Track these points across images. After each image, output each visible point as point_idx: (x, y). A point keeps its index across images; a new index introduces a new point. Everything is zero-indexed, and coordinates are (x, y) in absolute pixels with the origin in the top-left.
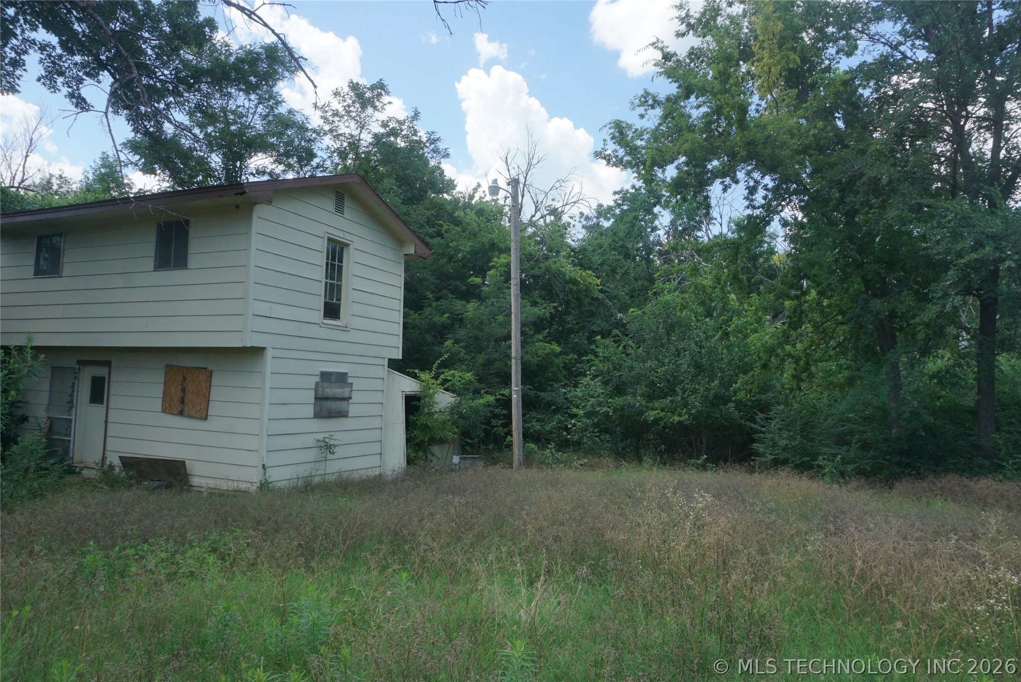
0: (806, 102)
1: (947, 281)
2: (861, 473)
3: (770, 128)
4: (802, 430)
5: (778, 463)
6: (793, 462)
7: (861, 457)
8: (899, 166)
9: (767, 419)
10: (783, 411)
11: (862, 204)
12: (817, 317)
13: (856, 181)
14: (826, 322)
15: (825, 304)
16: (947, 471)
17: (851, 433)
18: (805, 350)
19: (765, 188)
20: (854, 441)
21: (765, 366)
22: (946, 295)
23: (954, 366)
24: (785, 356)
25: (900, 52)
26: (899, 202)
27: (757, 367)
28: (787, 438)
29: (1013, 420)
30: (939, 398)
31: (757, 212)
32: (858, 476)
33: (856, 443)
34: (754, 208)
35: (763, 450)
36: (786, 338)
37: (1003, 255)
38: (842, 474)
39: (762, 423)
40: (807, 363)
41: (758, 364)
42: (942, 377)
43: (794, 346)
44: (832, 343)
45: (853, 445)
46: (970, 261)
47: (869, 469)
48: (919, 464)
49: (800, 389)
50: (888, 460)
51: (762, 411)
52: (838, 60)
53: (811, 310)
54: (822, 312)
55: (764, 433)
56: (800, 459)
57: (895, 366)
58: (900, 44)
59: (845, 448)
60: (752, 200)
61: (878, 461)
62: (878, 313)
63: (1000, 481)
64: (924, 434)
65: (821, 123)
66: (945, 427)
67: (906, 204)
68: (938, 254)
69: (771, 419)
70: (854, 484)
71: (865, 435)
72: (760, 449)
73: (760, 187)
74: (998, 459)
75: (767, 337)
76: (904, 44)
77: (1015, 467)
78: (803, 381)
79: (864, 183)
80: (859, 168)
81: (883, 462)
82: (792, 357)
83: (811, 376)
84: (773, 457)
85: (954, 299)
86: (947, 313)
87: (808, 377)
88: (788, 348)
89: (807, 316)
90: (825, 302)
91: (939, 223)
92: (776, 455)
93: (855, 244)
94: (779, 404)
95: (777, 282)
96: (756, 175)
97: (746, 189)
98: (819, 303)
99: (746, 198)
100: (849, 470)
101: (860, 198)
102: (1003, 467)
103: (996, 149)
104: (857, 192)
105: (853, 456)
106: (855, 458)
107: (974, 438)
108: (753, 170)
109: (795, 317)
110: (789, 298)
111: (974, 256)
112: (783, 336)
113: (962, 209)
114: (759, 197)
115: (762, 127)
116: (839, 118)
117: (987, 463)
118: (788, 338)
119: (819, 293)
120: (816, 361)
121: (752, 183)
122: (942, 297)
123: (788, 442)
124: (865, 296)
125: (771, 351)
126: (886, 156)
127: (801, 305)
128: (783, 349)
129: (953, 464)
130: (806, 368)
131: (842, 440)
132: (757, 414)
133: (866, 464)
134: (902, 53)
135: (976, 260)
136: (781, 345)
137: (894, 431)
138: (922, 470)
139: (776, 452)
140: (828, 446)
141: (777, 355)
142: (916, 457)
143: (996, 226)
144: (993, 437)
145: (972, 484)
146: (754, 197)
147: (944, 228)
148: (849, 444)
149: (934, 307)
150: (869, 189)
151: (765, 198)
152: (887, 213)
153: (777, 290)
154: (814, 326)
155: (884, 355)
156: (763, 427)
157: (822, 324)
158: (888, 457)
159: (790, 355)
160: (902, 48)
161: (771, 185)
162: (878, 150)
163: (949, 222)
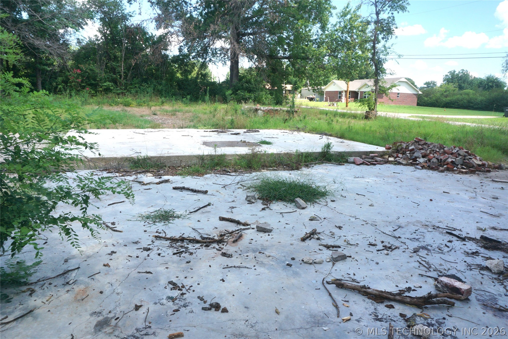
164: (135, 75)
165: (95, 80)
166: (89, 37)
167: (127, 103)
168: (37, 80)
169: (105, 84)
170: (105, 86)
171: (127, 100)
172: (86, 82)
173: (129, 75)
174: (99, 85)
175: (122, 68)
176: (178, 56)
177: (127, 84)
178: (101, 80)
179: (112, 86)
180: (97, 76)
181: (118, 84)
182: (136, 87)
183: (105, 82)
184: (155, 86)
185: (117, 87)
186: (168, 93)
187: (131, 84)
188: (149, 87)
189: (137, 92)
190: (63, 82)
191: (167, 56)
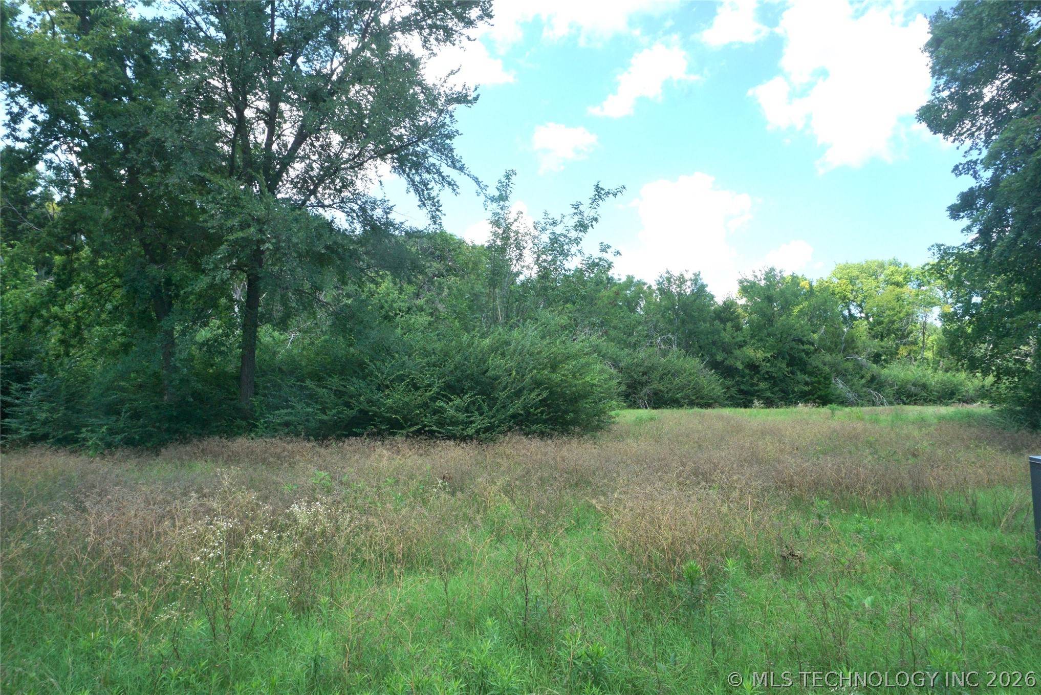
0: (87, 34)
1: (218, 254)
2: (129, 442)
3: (38, 48)
4: (68, 401)
5: (35, 439)
6: (54, 437)
7: (130, 425)
8: (184, 134)
9: (23, 389)
10: (45, 380)
11: (143, 163)
12: (90, 277)
13: (139, 138)
14: (102, 283)
15: (100, 263)
16: (210, 434)
17: (122, 402)
18: (76, 312)
19: (34, 119)
20: (124, 410)
21: (23, 328)
22: (216, 267)
23: (221, 335)
24: (51, 317)
25: (195, 21)
26: (180, 171)
27: (12, 329)
28: (48, 411)
29: (269, 385)
30: (212, 366)
31: (20, 146)
32: (125, 446)
33: (126, 412)
34: (17, 139)
35: (16, 425)
36: (51, 297)
37: (264, 237)
38: (109, 445)
39: (18, 395)
40: (78, 327)
41: (14, 325)
42: (212, 347)
43: (62, 307)
44: (109, 306)
45: (123, 414)
46: (237, 239)
47: (137, 437)
48: (186, 429)
49: (67, 355)
50: (159, 428)
51: (19, 381)
52: (134, 4)
53: (84, 268)
54: (96, 272)
55: (17, 405)
56: (63, 433)
57: (169, 333)
58: (197, 13)
59: (114, 418)
60: (14, 130)
61: (147, 429)
62: (154, 279)
63: (252, 439)
64: (192, 400)
65: (102, 64)
66: (211, 393)
67: (186, 173)
68: (213, 228)
69: (30, 389)
70: (119, 454)
71: (135, 404)
72: (13, 425)
73: (27, 117)
74: (254, 419)
75: (29, 294)
76: (200, 16)
77: (265, 425)
78: (73, 346)
79: (148, 143)
80: (144, 126)
81: (152, 429)
82: (60, 319)
83: (82, 341)
84: (29, 433)
85: (223, 272)
86: (216, 284)
87: (78, 343)
88: (55, 309)
89: (78, 275)
90: (101, 262)
91: (214, 198)
92: (34, 430)
93: (136, 204)
94: (41, 372)
95: (44, 233)
96: (23, 101)
97: (7, 114)
98: (93, 262)
99: (7, 125)
100: (116, 440)
101: (143, 157)
102: (256, 426)
103: (269, 143)
104: (140, 151)
105: (122, 426)
106: (124, 427)
107: (235, 401)
108: (19, 93)
109: (64, 274)
110: (58, 252)
111: (240, 234)
112: (48, 295)
113: (234, 189)
114: (25, 127)
115: (27, 43)
116: (130, 67)
117: (244, 423)
118: (55, 297)
119: (93, 251)
120: (88, 326)
121: (16, 109)
122: (213, 269)
123: (48, 414)
124: (142, 260)
125: (33, 311)
126: (172, 121)
127: (71, 261)
128: (48, 310)
129: (217, 427)
130: (78, 332)
131: (112, 410)
132: (11, 385)
133: (135, 433)
134: (197, 24)
135: (242, 238)
136: (45, 305)
137: (166, 397)
138: (188, 435)
139: (34, 427)
140: (96, 417)
141: (40, 317)
142: (185, 422)
143: (260, 211)
144: (251, 401)
145: (230, 443)
146: (17, 126)
147: (218, 204)
148: (119, 414)
149: (206, 278)
150: (153, 150)
151: (32, 131)
152: (168, 179)
153: (42, 241)
154: (87, 287)
155: (159, 320)
156: (18, 399)
157: (97, 285)
158: (158, 424)
159: (56, 317)
160: (198, 19)
161: (41, 117)
162: (165, 113)
163: (223, 199)
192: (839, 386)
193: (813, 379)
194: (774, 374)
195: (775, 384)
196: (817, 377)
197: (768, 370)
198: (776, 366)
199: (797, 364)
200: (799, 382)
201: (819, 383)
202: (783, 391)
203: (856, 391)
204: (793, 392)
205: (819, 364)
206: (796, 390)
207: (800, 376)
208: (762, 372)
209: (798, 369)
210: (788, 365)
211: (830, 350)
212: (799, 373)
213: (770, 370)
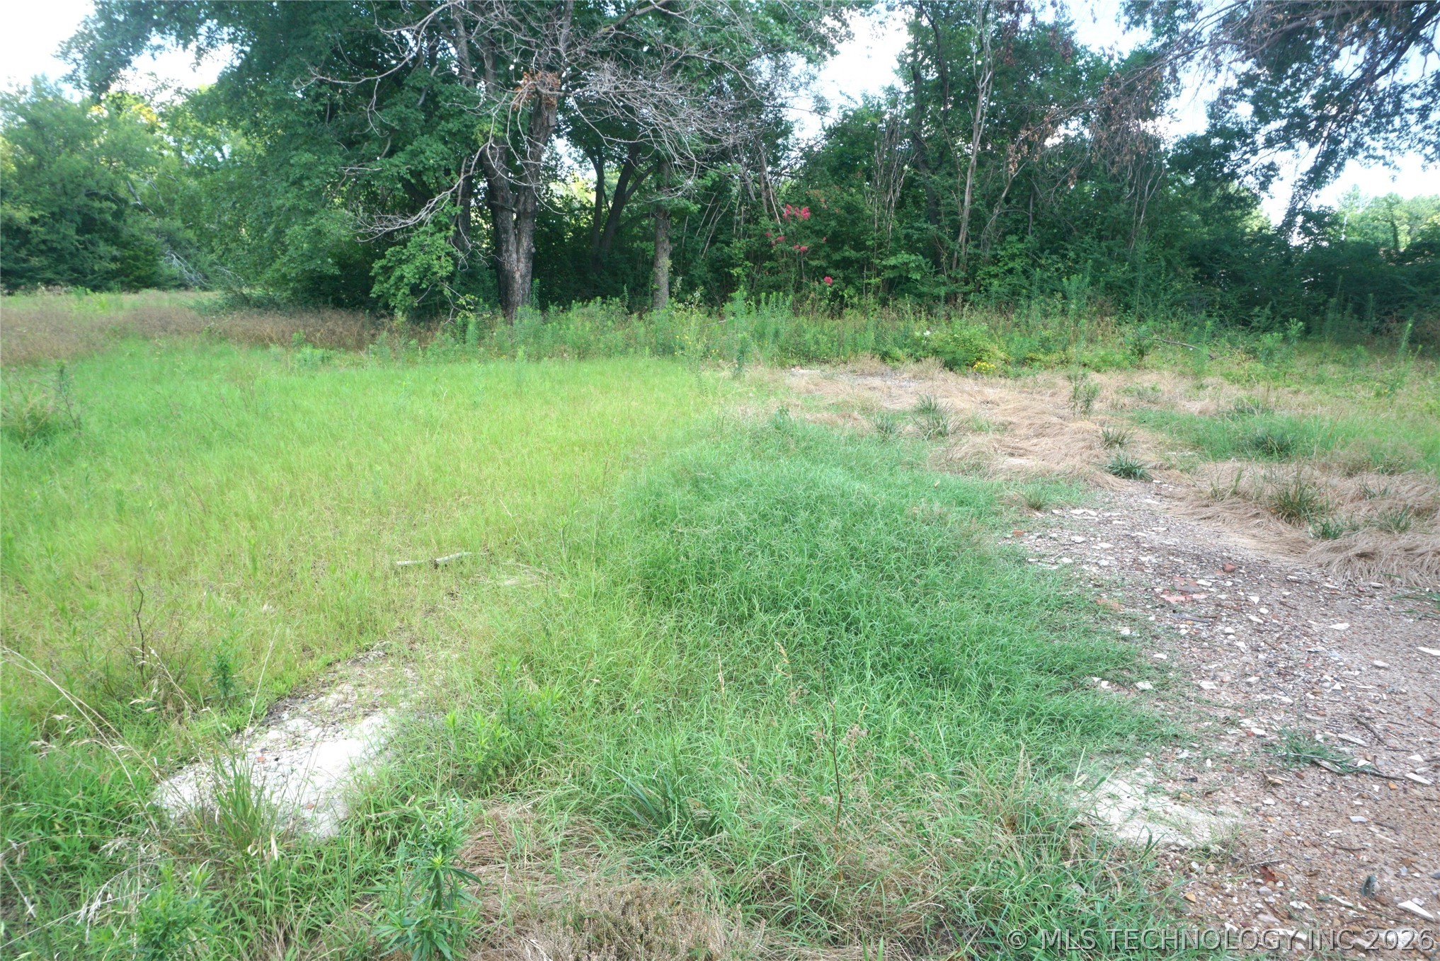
164: (1017, 221)
165: (860, 246)
166: (865, 97)
167: (961, 353)
168: (655, 250)
169: (892, 261)
170: (894, 267)
171: (966, 334)
172: (828, 256)
173: (992, 220)
174: (870, 266)
175: (967, 198)
176: (1206, 139)
177: (977, 257)
178: (880, 246)
179: (918, 268)
180: (865, 231)
181: (943, 260)
182: (1010, 271)
183: (894, 253)
184: (1098, 265)
185: (937, 273)
186: (1155, 295)
187: (996, 260)
188: (1070, 272)
189: (1015, 293)
190: (750, 255)
191: (1156, 142)
192: (173, 265)
193: (127, 253)
194: (55, 245)
195: (60, 259)
196: (132, 249)
197: (43, 237)
198: (58, 233)
199: (99, 231)
200: (101, 258)
201: (136, 258)
202: (74, 270)
203: (201, 270)
204: (93, 272)
205: (136, 232)
206: (96, 268)
207: (103, 248)
208: (35, 241)
209: (101, 238)
210: (79, 232)
211: (160, 212)
212: (101, 243)
213: (48, 237)
